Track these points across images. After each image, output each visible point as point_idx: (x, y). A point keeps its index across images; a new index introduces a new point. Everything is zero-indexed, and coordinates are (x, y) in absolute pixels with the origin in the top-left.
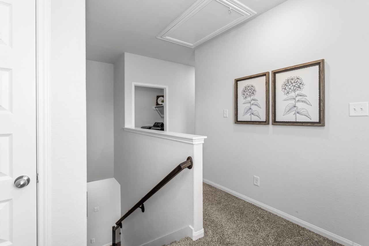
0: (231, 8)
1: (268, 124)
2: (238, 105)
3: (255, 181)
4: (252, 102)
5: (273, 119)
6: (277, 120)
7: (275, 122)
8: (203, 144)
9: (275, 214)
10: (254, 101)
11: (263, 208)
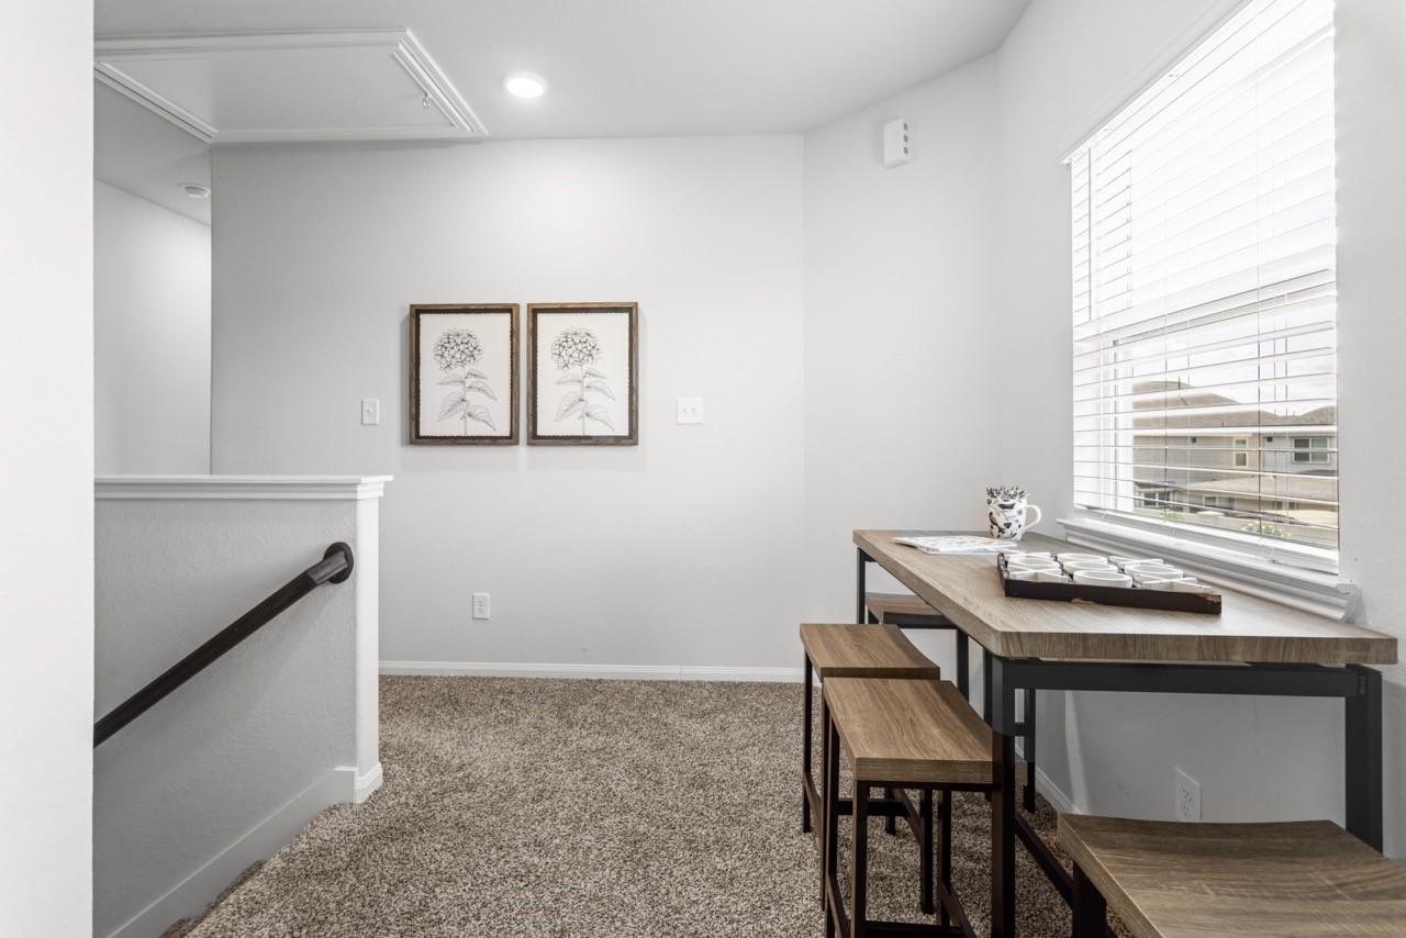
0: (430, 96)
1: (517, 443)
2: (421, 386)
3: (477, 607)
4: (469, 382)
5: (531, 429)
6: (540, 432)
7: (535, 439)
8: (380, 498)
9: (534, 677)
10: (476, 379)
11: (500, 676)
